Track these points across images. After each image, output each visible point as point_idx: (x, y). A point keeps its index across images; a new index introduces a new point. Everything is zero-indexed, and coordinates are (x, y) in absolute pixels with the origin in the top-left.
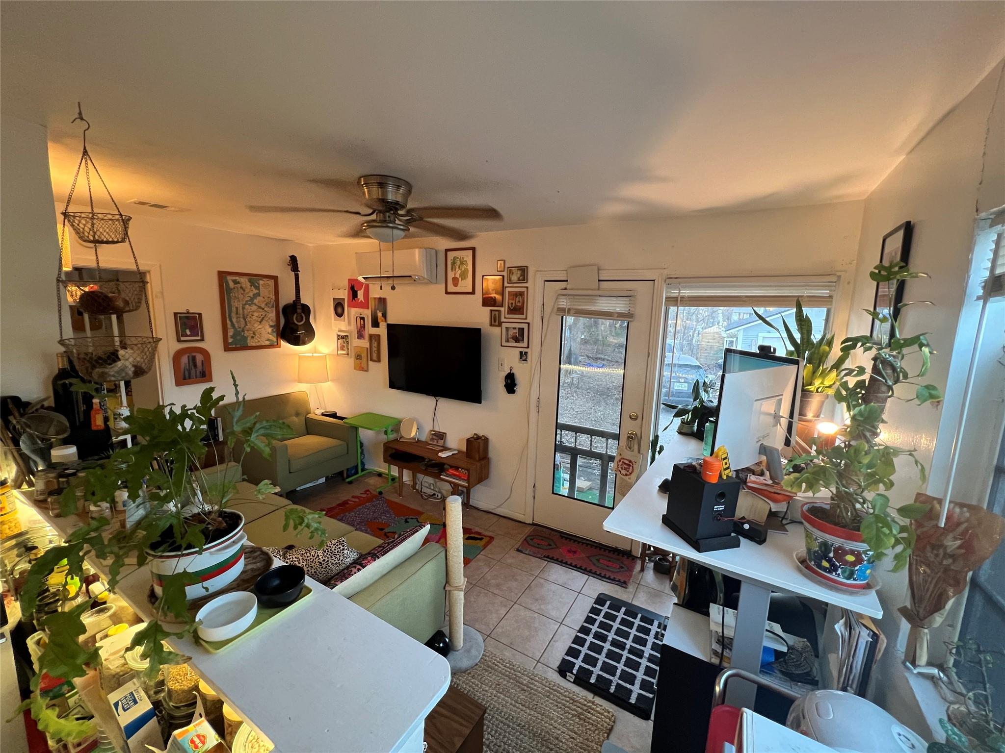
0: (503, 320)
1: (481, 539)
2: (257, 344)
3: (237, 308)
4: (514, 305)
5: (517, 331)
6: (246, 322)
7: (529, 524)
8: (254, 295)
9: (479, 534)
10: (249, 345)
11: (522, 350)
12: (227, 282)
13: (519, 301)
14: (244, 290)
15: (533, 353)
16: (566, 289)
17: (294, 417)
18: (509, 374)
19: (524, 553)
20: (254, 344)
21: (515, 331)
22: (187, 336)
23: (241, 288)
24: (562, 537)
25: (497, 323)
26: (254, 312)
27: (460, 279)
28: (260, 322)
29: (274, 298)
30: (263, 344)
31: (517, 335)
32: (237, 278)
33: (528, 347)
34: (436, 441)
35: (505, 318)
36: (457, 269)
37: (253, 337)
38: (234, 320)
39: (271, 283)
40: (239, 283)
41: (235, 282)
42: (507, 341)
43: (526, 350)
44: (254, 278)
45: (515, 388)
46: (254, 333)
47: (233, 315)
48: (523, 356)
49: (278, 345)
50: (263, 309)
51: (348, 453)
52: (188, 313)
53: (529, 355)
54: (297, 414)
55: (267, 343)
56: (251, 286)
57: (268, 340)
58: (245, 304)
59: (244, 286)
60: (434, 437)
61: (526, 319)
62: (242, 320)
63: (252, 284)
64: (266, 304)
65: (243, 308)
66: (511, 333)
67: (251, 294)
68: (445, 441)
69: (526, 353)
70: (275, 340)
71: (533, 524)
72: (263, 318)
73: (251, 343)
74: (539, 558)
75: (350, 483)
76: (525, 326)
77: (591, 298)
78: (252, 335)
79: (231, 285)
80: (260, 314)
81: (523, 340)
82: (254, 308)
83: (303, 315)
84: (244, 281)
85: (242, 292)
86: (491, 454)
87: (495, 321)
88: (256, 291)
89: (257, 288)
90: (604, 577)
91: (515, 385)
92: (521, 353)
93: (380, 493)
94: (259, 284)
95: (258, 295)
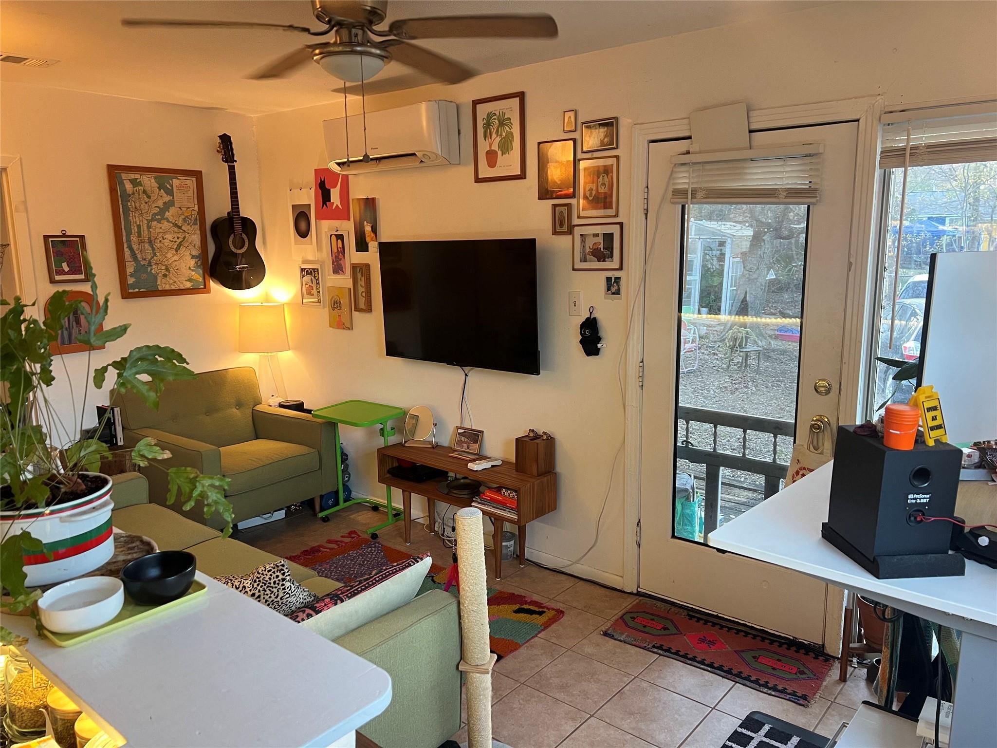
0: (576, 221)
1: (540, 613)
2: (173, 288)
3: (139, 227)
4: (594, 193)
5: (600, 240)
6: (153, 249)
7: (631, 593)
8: (165, 203)
9: (539, 604)
10: (160, 288)
11: (609, 274)
12: (122, 183)
13: (604, 184)
14: (149, 197)
15: (630, 279)
16: (688, 153)
17: (235, 410)
18: (588, 319)
19: (615, 639)
20: (167, 287)
21: (596, 240)
22: (63, 273)
23: (145, 192)
24: (691, 617)
25: (565, 229)
26: (165, 233)
27: (500, 153)
28: (176, 250)
29: (196, 208)
30: (182, 287)
31: (601, 246)
32: (137, 176)
33: (621, 269)
34: (465, 445)
35: (579, 217)
36: (494, 136)
37: (165, 276)
38: (135, 247)
39: (191, 182)
40: (140, 184)
41: (134, 182)
42: (584, 260)
43: (617, 274)
44: (163, 174)
45: (599, 346)
46: (167, 269)
47: (134, 238)
48: (613, 286)
49: (205, 289)
50: (180, 227)
51: (320, 468)
52: (64, 236)
53: (623, 283)
54: (239, 405)
55: (188, 285)
56: (160, 189)
57: (190, 280)
58: (152, 220)
59: (148, 189)
60: (463, 439)
61: (616, 216)
62: (147, 246)
63: (162, 185)
64: (184, 220)
65: (149, 227)
66: (590, 243)
67: (160, 203)
68: (480, 446)
69: (618, 279)
70: (201, 279)
71: (638, 594)
72: (180, 245)
73: (162, 285)
74: (644, 648)
75: (326, 519)
76: (615, 230)
77: (736, 165)
78: (163, 272)
79: (129, 187)
80: (175, 236)
81: (612, 256)
82: (166, 225)
83: (244, 236)
84: (149, 182)
85: (147, 200)
86: (561, 466)
87: (561, 225)
88: (167, 198)
89: (170, 192)
90: (766, 685)
91: (599, 339)
92: (609, 279)
93: (374, 536)
94: (172, 186)
95: (171, 203)
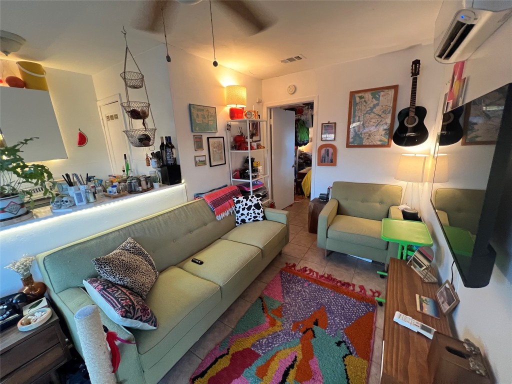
2: (371, 144)
6: (364, 127)
8: (374, 105)
10: (364, 144)
12: (355, 99)
14: (366, 103)
17: (378, 204)
20: (368, 144)
23: (365, 101)
26: (371, 119)
28: (376, 127)
29: (391, 105)
30: (375, 144)
32: (363, 94)
37: (368, 138)
39: (391, 92)
40: (363, 98)
41: (361, 98)
44: (376, 91)
46: (369, 136)
49: (388, 146)
50: (380, 116)
52: (329, 123)
55: (379, 143)
56: (372, 98)
57: (380, 141)
58: (366, 113)
59: (366, 99)
60: (445, 293)
63: (374, 97)
64: (383, 112)
67: (371, 105)
70: (387, 140)
72: (377, 125)
73: (365, 142)
75: (382, 277)
79: (358, 100)
80: (377, 120)
82: (373, 115)
83: (417, 118)
84: (368, 96)
88: (376, 102)
89: (378, 99)
94: (379, 96)
95: (378, 104)
